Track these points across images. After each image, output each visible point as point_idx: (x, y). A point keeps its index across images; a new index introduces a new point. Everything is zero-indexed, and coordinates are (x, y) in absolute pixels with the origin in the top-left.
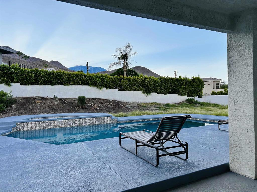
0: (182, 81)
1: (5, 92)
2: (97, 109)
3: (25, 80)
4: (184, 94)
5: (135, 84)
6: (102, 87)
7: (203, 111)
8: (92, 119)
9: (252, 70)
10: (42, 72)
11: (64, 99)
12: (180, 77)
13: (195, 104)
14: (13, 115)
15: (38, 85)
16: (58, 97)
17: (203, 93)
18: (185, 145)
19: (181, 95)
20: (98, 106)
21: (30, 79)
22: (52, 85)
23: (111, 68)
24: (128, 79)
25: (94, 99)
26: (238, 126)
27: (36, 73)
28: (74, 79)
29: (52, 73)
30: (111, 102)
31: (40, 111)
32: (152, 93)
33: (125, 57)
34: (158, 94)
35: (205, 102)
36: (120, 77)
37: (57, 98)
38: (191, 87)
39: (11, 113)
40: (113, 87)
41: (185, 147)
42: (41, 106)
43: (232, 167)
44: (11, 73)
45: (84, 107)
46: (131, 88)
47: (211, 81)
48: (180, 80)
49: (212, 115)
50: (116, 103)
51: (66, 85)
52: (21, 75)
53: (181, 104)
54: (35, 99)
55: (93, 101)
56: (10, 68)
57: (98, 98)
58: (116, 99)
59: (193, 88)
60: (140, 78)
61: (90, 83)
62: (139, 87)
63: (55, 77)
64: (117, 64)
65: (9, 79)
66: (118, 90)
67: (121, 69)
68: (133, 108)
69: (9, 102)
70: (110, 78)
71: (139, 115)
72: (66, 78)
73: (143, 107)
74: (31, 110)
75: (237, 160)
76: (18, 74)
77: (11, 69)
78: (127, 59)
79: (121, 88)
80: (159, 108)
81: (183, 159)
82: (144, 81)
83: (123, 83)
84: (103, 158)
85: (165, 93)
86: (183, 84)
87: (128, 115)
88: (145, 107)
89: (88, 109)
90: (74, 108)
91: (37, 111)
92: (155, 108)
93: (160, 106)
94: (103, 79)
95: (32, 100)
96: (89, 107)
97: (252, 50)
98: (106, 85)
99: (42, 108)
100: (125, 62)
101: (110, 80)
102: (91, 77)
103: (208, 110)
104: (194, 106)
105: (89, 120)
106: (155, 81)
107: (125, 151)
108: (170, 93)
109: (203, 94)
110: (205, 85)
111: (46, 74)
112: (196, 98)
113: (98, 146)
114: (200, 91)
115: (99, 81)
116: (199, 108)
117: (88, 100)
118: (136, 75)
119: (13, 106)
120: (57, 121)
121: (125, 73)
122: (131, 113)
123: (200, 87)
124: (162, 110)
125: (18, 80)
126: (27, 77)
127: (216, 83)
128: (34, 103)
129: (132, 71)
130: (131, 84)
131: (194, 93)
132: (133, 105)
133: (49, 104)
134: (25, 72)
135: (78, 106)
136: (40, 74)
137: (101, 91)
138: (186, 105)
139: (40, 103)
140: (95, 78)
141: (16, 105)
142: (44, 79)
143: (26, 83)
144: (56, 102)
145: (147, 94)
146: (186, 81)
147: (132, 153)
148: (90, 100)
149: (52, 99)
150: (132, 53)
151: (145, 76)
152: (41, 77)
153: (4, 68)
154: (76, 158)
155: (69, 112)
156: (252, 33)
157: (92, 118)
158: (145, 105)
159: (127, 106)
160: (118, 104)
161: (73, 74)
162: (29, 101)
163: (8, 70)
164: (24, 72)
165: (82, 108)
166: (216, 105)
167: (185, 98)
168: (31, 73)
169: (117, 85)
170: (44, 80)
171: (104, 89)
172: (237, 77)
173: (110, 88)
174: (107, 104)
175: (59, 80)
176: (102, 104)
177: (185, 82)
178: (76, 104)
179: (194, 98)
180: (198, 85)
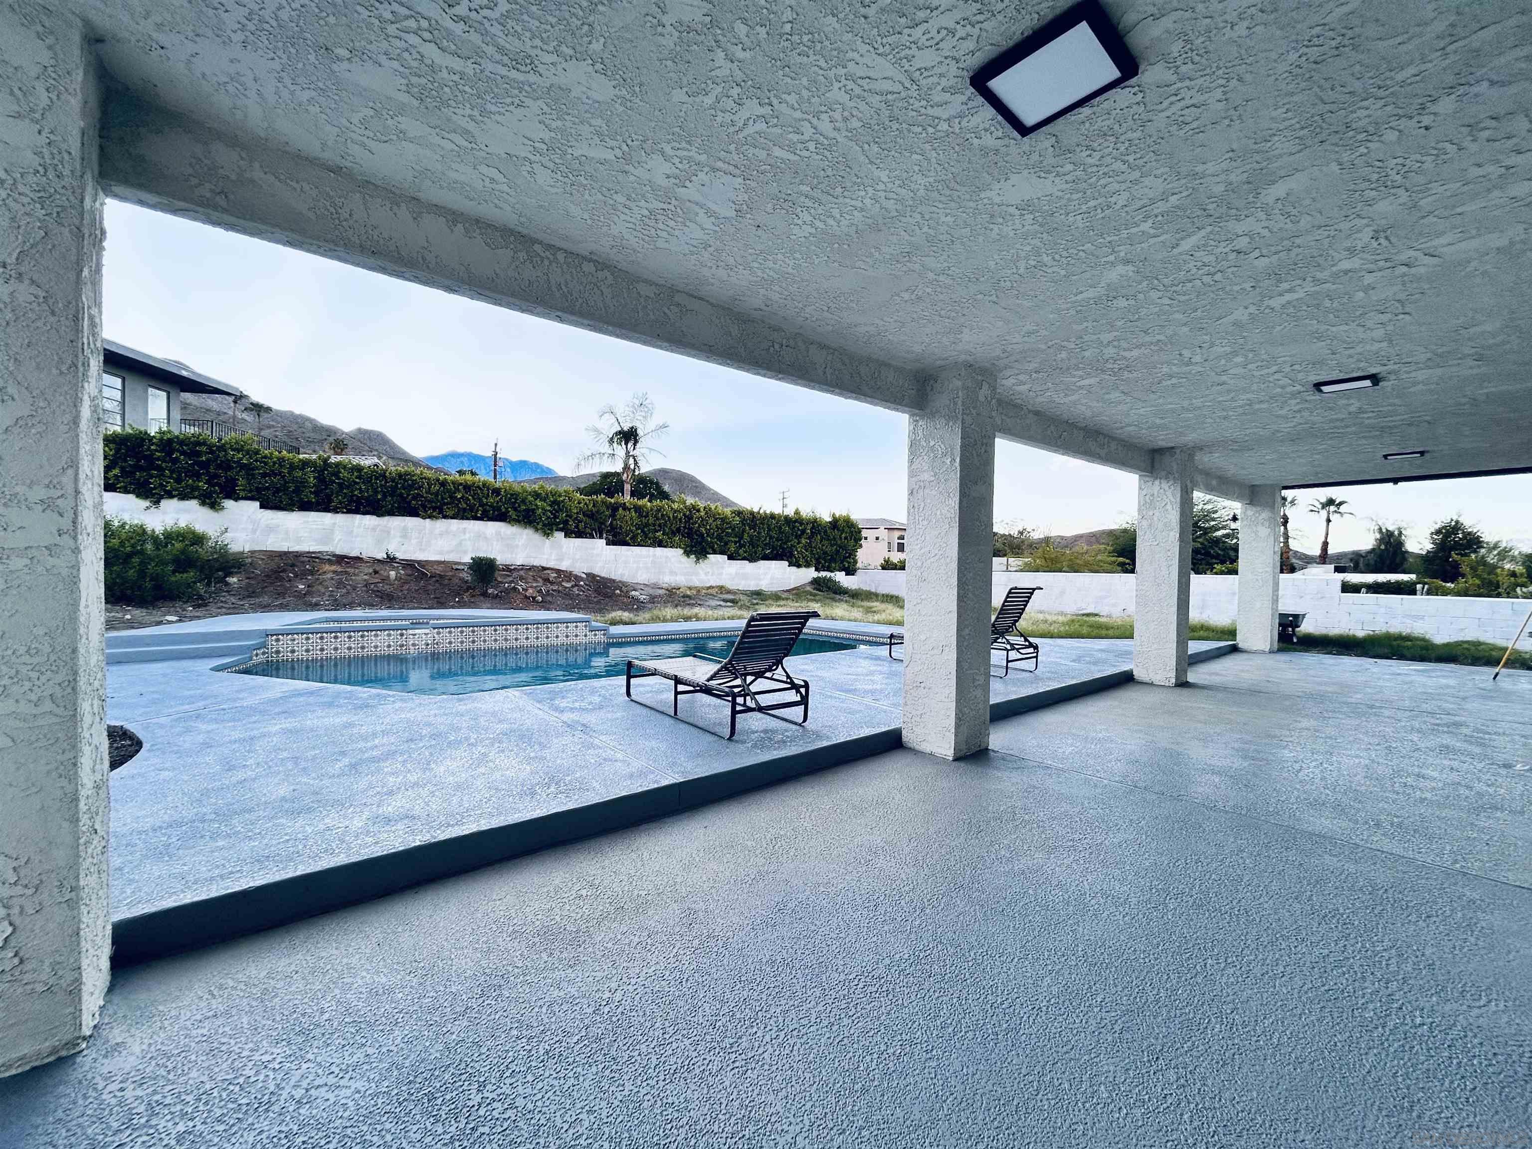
0: (801, 524)
1: (199, 528)
2: (534, 598)
3: (278, 490)
4: (806, 561)
5: (660, 525)
6: (551, 530)
7: (856, 613)
8: (527, 629)
9: (957, 507)
10: (345, 467)
11: (419, 562)
12: (797, 512)
13: (835, 593)
14: (235, 610)
15: (327, 510)
16: (400, 555)
17: (859, 561)
18: (802, 686)
19: (799, 566)
20: (540, 591)
21: (297, 491)
22: (380, 515)
23: (581, 467)
24: (638, 509)
25: (522, 567)
26: (923, 637)
27: (323, 471)
28: (459, 500)
29: (381, 475)
30: (582, 579)
31: (336, 600)
32: (711, 557)
33: (629, 436)
34: (731, 558)
35: (865, 588)
36: (612, 501)
37: (395, 558)
38: (826, 542)
39: (225, 602)
40: (588, 530)
41: (803, 690)
42: (340, 584)
43: (906, 736)
44: (227, 465)
45: (490, 591)
46: (646, 536)
47: (882, 528)
48: (796, 521)
49: (879, 622)
50: (598, 581)
51: (430, 517)
52: (264, 475)
53: (797, 593)
54: (313, 557)
55: (522, 573)
56: (222, 448)
57: (536, 563)
58: (596, 571)
59: (832, 546)
60: (675, 506)
61: (512, 513)
62: (674, 533)
63: (391, 487)
64: (601, 458)
65: (217, 484)
66: (603, 542)
67: (616, 474)
68: (653, 599)
69: (217, 565)
70: (579, 503)
71: (673, 620)
72: (429, 492)
73: (683, 597)
74: (301, 596)
75: (918, 719)
76: (253, 469)
77: (225, 451)
78: (635, 444)
79: (614, 536)
80: (732, 601)
81: (796, 723)
82: (689, 518)
83: (622, 519)
84: (583, 725)
85: (752, 559)
86: (803, 532)
87: (640, 618)
88: (689, 597)
89: (505, 599)
90: (458, 594)
91: (325, 600)
92: (722, 603)
93: (737, 597)
94: (555, 502)
95: (303, 562)
96: (507, 591)
97: (958, 460)
98: (566, 522)
99: (344, 591)
100: (628, 452)
101: (581, 509)
102: (515, 495)
103: (869, 610)
104: (833, 599)
105: (517, 630)
106: (723, 520)
107: (642, 708)
108: (766, 558)
109: (859, 565)
110: (866, 538)
111: (359, 477)
112: (840, 577)
113: (563, 698)
114: (850, 554)
115: (543, 509)
116: (845, 606)
117: (504, 570)
118: (664, 496)
119: (233, 580)
120: (411, 632)
121: (627, 487)
122: (647, 615)
123: (852, 542)
124: (740, 608)
125: (251, 491)
126: (286, 482)
127: (897, 534)
128: (312, 573)
129: (652, 482)
130: (647, 525)
131: (833, 560)
132: (651, 591)
133: (366, 577)
134: (280, 465)
135: (469, 588)
136: (336, 474)
137: (548, 543)
138: (811, 594)
139: (335, 572)
140: (530, 498)
141: (242, 576)
142: (352, 491)
143: (281, 502)
144: (393, 574)
145: (698, 559)
146: (815, 524)
147: (662, 713)
148: (510, 570)
149: (379, 561)
150: (652, 424)
151: (690, 501)
152: (340, 485)
153: (199, 443)
154: (505, 726)
155: (442, 605)
156: (959, 422)
157: (526, 623)
158: (688, 593)
159: (633, 593)
160: (606, 587)
161: (453, 483)
162: (293, 565)
163: (212, 452)
164: (274, 463)
165: (485, 594)
166: (892, 597)
167: (810, 573)
168: (303, 469)
169: (602, 523)
170: (352, 496)
171: (559, 535)
172: (925, 523)
173: (580, 535)
174: (568, 585)
175: (404, 499)
176: (552, 583)
177: (809, 527)
178: (462, 579)
179: (832, 574)
180: (846, 538)
